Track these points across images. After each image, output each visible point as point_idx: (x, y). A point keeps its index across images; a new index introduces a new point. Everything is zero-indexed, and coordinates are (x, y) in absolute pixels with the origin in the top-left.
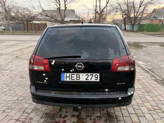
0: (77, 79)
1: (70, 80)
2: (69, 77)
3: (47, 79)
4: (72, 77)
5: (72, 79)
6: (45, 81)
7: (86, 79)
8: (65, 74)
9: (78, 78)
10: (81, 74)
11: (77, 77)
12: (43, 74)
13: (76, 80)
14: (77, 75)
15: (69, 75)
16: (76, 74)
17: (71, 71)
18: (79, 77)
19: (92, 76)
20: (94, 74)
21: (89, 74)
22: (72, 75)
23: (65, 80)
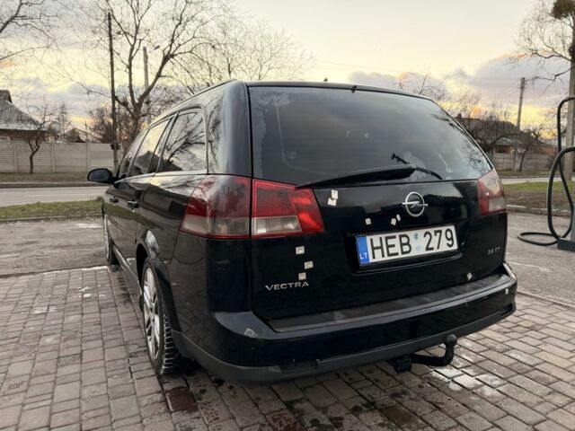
0: (403, 253)
1: (387, 258)
2: (381, 248)
3: (309, 265)
4: (388, 247)
5: (389, 255)
6: (302, 276)
7: (427, 249)
8: (368, 238)
9: (406, 248)
10: (411, 234)
11: (402, 245)
12: (297, 248)
13: (400, 256)
14: (401, 237)
15: (381, 239)
16: (397, 234)
17: (394, 222)
18: (408, 244)
19: (438, 234)
20: (444, 229)
21: (432, 230)
22: (387, 238)
23: (371, 260)
